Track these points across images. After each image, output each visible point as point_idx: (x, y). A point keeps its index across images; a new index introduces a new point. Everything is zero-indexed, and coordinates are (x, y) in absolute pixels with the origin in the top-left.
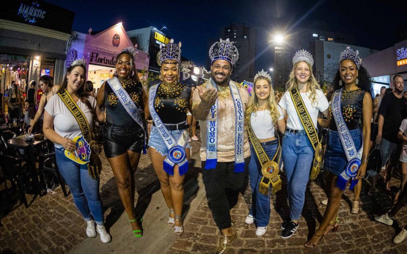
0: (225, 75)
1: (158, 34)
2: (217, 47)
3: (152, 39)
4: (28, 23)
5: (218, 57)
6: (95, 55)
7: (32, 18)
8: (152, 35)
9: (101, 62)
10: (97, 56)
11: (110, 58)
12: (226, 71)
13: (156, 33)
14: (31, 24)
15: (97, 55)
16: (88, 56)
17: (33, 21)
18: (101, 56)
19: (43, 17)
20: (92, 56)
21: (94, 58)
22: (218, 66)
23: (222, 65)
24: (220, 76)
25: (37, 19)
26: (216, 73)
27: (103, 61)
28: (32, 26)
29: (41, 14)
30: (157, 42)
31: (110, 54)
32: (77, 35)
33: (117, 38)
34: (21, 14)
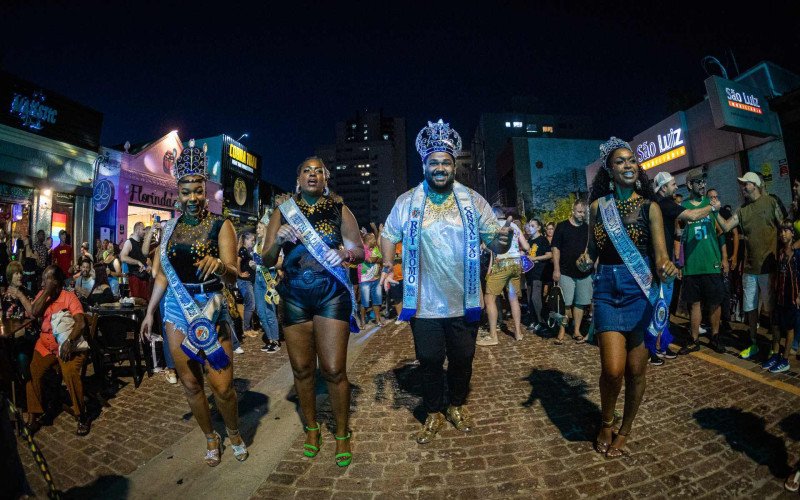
0: (447, 175)
1: (235, 147)
2: (425, 135)
3: (226, 159)
4: (27, 129)
5: (433, 150)
6: (137, 189)
7: (35, 120)
8: (226, 149)
9: (147, 201)
10: (140, 191)
11: (160, 194)
12: (448, 169)
13: (232, 145)
14: (33, 131)
15: (141, 188)
16: (127, 192)
17: (36, 127)
18: (146, 191)
19: (53, 121)
20: (133, 191)
21: (136, 195)
22: (435, 163)
23: (441, 159)
24: (441, 178)
25: (44, 123)
26: (433, 174)
27: (150, 199)
28: (35, 135)
29: (50, 115)
30: (234, 162)
31: (160, 188)
32: (108, 154)
33: (170, 158)
34: (17, 113)
